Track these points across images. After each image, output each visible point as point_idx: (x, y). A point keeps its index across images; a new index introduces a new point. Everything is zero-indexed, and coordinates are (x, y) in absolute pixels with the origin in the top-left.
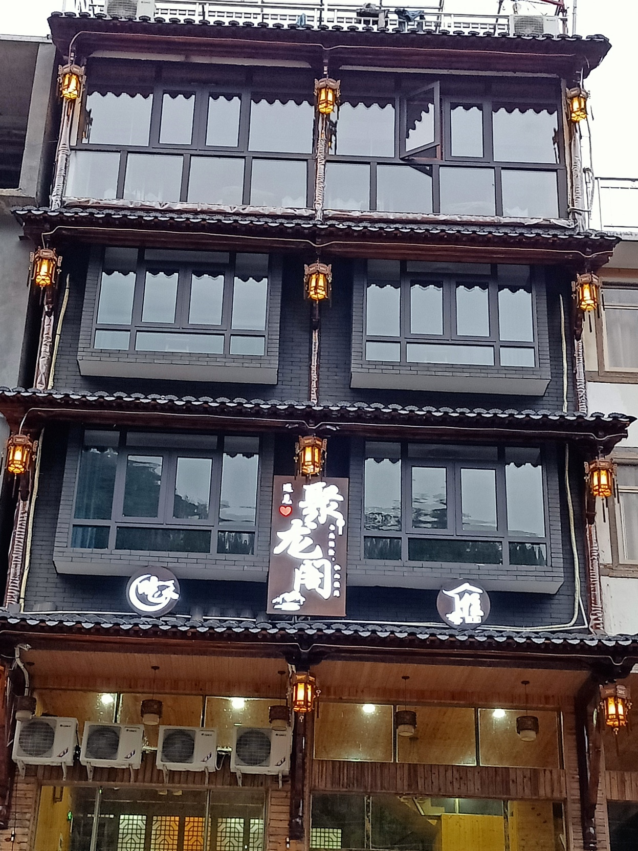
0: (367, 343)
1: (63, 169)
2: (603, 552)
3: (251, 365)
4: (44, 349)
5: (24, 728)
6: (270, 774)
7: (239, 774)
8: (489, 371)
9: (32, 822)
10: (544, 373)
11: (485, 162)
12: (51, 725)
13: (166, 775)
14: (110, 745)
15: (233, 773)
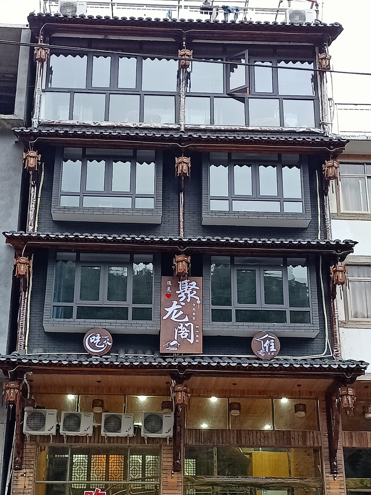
0: (211, 200)
1: (39, 103)
2: (340, 314)
3: (148, 214)
4: (32, 206)
5: (29, 415)
6: (162, 437)
7: (146, 437)
8: (278, 216)
9: (35, 466)
10: (308, 216)
11: (274, 95)
12: (44, 414)
13: (106, 439)
14: (76, 424)
15: (142, 437)
